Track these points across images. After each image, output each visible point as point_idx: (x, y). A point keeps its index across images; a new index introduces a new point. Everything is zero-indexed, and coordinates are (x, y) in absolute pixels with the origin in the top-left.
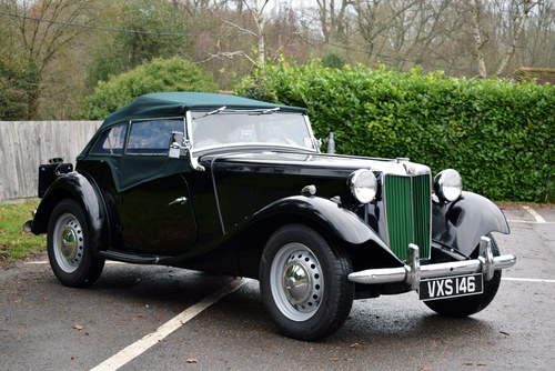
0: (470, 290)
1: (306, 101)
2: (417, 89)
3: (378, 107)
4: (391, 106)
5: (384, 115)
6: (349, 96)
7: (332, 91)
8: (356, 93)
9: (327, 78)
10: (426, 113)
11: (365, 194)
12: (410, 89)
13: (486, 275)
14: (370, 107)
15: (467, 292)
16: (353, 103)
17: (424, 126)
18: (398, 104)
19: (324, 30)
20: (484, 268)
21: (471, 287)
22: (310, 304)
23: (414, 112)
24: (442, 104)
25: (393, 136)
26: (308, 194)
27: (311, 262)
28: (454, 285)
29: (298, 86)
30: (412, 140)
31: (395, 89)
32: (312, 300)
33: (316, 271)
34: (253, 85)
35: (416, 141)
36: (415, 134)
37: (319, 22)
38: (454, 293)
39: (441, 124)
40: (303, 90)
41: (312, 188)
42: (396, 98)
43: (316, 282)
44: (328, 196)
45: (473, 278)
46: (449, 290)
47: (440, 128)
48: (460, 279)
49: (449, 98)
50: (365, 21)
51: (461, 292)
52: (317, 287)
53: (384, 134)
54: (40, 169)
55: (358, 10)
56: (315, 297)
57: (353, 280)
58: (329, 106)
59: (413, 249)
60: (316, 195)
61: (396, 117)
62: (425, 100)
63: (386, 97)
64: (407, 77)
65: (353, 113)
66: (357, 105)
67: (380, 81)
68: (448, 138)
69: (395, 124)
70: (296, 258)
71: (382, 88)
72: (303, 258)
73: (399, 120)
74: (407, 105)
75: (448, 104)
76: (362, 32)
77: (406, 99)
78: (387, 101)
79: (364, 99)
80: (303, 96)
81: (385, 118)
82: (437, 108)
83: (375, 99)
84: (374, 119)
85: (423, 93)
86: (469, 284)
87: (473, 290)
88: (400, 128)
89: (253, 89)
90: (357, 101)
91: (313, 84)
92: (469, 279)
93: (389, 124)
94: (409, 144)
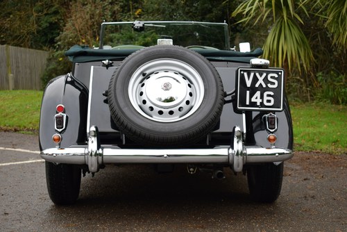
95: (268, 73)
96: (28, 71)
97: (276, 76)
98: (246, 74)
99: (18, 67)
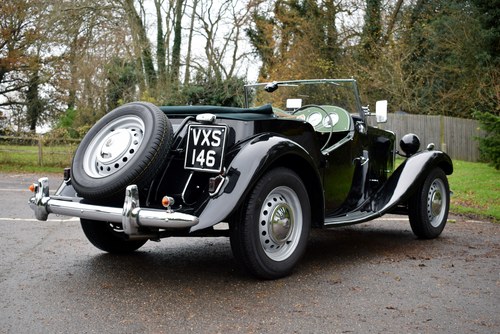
95: (213, 129)
96: (464, 141)
97: (220, 133)
98: (194, 131)
99: (452, 137)
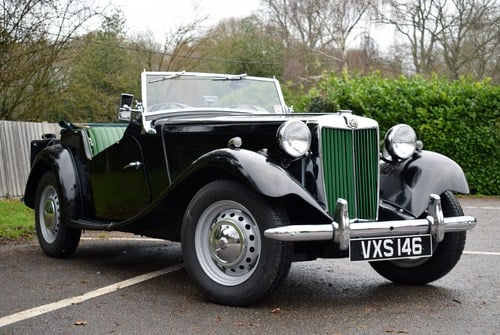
0: (415, 252)
1: (363, 107)
2: (466, 94)
3: (429, 111)
4: (441, 110)
5: (435, 118)
6: (403, 102)
7: (387, 98)
8: (409, 99)
9: (383, 87)
10: (474, 115)
11: (296, 147)
12: (459, 95)
13: (435, 236)
14: (421, 111)
15: (412, 254)
16: (406, 108)
17: (472, 128)
18: (448, 109)
19: (416, 63)
20: (433, 228)
21: (417, 249)
22: (242, 267)
23: (462, 115)
24: (489, 108)
25: (443, 137)
26: (233, 147)
27: (245, 222)
28: (395, 246)
29: (356, 95)
30: (461, 141)
31: (444, 94)
32: (245, 263)
33: (250, 232)
34: (318, 95)
35: (464, 142)
36: (463, 135)
37: (412, 57)
38: (395, 254)
39: (488, 125)
40: (361, 98)
41: (238, 140)
42: (446, 103)
43: (251, 244)
44: (256, 149)
45: (420, 240)
46: (389, 251)
47: (487, 129)
48: (403, 240)
49: (495, 102)
50: (450, 54)
51: (405, 254)
52: (252, 250)
53: (434, 135)
54: (32, 143)
55: (445, 45)
56: (248, 260)
57: (271, 237)
58: (384, 112)
59: (341, 205)
60: (242, 147)
61: (446, 119)
62: (473, 104)
63: (437, 102)
64: (457, 84)
65: (406, 117)
66: (410, 110)
67: (431, 88)
68: (494, 138)
69: (445, 127)
70: (228, 216)
71: (433, 94)
72: (236, 217)
73: (449, 123)
74: (456, 108)
75: (495, 107)
76: (448, 62)
77: (455, 104)
78: (437, 106)
79: (416, 104)
80: (361, 103)
81: (436, 121)
82: (484, 111)
83: (426, 104)
84: (425, 122)
85: (471, 98)
86: (414, 246)
87: (420, 252)
88: (449, 130)
89: (318, 99)
90: (410, 106)
91: (370, 92)
92: (414, 240)
93: (440, 126)
94: (458, 144)
